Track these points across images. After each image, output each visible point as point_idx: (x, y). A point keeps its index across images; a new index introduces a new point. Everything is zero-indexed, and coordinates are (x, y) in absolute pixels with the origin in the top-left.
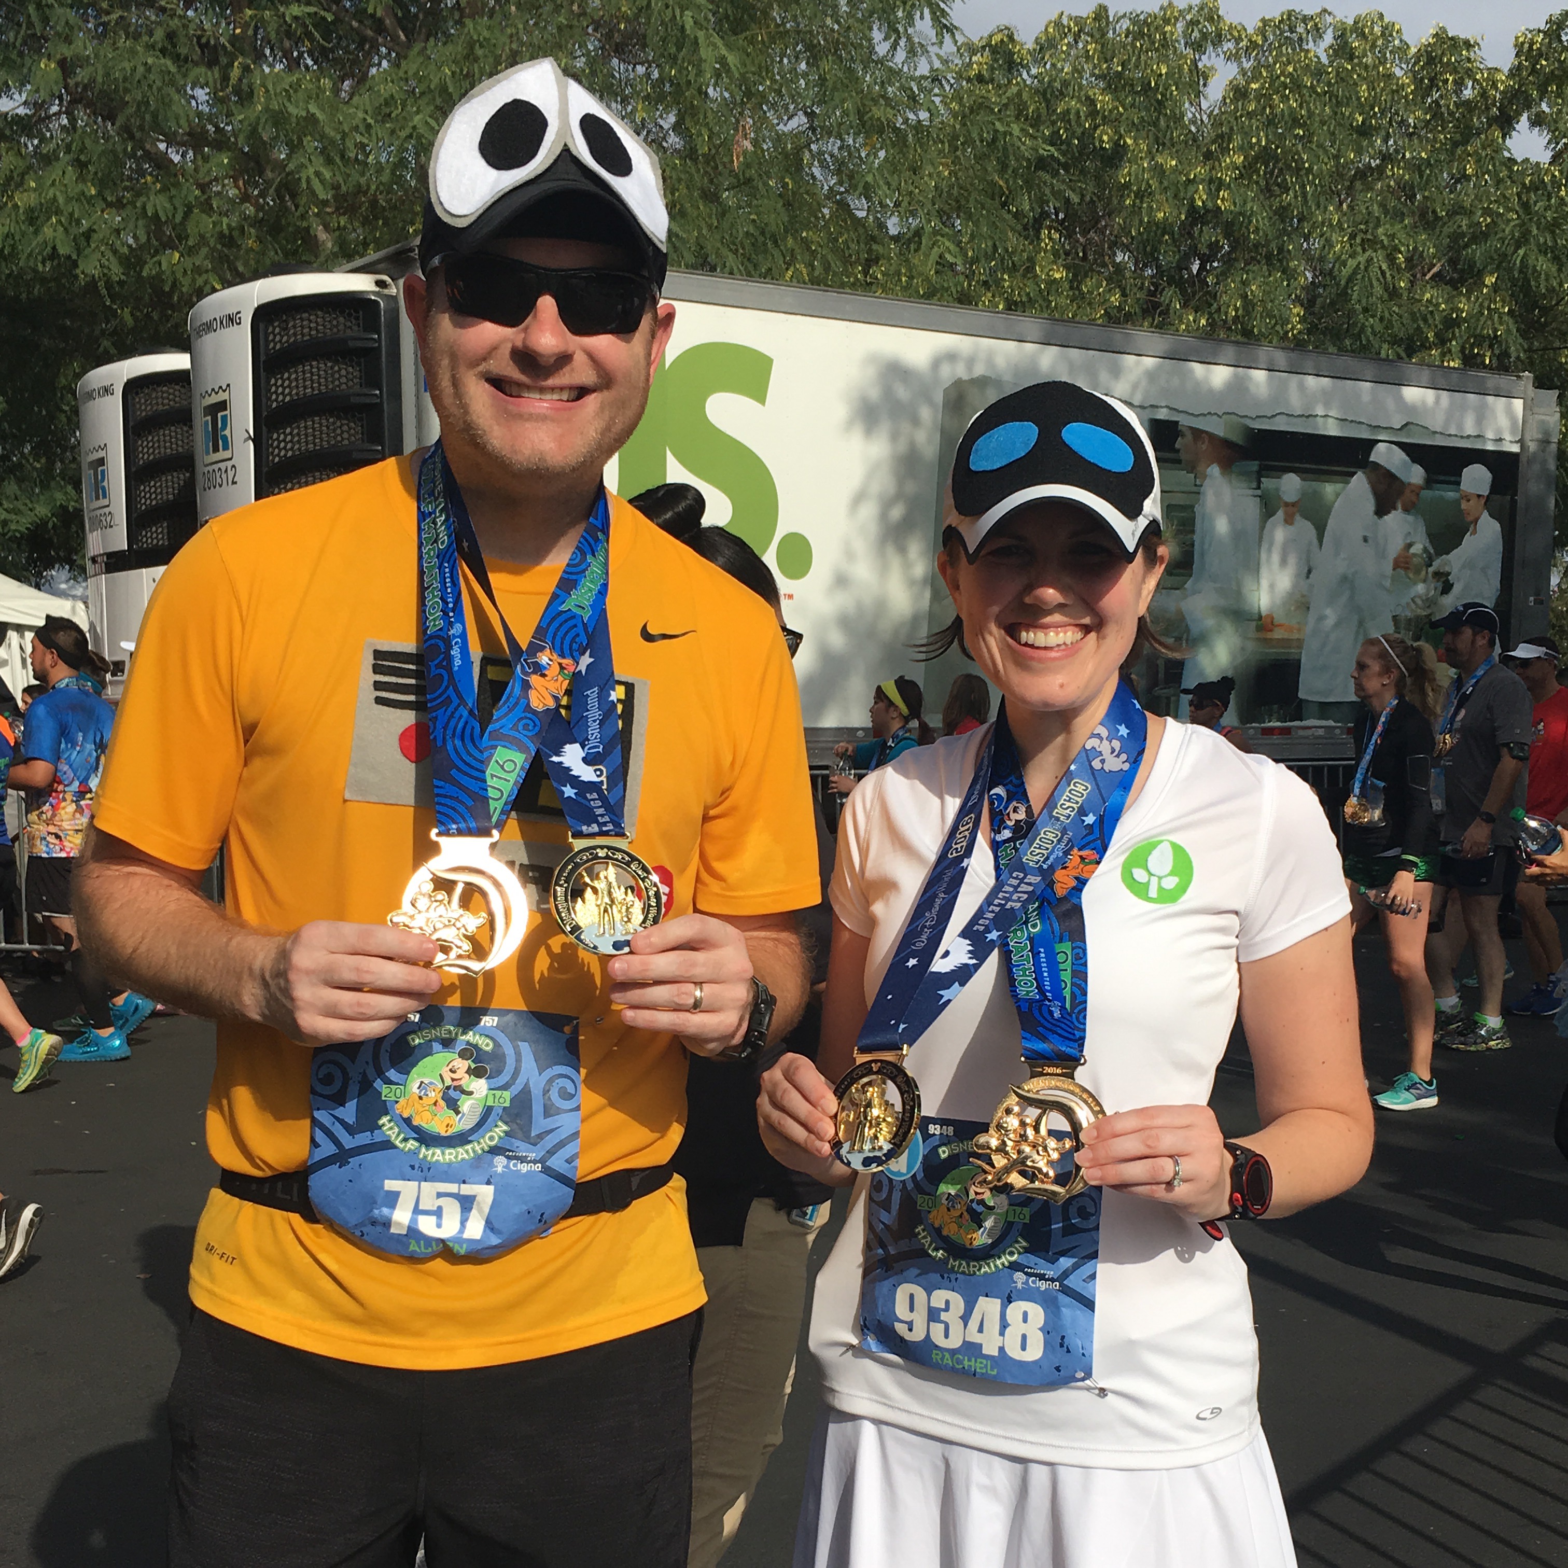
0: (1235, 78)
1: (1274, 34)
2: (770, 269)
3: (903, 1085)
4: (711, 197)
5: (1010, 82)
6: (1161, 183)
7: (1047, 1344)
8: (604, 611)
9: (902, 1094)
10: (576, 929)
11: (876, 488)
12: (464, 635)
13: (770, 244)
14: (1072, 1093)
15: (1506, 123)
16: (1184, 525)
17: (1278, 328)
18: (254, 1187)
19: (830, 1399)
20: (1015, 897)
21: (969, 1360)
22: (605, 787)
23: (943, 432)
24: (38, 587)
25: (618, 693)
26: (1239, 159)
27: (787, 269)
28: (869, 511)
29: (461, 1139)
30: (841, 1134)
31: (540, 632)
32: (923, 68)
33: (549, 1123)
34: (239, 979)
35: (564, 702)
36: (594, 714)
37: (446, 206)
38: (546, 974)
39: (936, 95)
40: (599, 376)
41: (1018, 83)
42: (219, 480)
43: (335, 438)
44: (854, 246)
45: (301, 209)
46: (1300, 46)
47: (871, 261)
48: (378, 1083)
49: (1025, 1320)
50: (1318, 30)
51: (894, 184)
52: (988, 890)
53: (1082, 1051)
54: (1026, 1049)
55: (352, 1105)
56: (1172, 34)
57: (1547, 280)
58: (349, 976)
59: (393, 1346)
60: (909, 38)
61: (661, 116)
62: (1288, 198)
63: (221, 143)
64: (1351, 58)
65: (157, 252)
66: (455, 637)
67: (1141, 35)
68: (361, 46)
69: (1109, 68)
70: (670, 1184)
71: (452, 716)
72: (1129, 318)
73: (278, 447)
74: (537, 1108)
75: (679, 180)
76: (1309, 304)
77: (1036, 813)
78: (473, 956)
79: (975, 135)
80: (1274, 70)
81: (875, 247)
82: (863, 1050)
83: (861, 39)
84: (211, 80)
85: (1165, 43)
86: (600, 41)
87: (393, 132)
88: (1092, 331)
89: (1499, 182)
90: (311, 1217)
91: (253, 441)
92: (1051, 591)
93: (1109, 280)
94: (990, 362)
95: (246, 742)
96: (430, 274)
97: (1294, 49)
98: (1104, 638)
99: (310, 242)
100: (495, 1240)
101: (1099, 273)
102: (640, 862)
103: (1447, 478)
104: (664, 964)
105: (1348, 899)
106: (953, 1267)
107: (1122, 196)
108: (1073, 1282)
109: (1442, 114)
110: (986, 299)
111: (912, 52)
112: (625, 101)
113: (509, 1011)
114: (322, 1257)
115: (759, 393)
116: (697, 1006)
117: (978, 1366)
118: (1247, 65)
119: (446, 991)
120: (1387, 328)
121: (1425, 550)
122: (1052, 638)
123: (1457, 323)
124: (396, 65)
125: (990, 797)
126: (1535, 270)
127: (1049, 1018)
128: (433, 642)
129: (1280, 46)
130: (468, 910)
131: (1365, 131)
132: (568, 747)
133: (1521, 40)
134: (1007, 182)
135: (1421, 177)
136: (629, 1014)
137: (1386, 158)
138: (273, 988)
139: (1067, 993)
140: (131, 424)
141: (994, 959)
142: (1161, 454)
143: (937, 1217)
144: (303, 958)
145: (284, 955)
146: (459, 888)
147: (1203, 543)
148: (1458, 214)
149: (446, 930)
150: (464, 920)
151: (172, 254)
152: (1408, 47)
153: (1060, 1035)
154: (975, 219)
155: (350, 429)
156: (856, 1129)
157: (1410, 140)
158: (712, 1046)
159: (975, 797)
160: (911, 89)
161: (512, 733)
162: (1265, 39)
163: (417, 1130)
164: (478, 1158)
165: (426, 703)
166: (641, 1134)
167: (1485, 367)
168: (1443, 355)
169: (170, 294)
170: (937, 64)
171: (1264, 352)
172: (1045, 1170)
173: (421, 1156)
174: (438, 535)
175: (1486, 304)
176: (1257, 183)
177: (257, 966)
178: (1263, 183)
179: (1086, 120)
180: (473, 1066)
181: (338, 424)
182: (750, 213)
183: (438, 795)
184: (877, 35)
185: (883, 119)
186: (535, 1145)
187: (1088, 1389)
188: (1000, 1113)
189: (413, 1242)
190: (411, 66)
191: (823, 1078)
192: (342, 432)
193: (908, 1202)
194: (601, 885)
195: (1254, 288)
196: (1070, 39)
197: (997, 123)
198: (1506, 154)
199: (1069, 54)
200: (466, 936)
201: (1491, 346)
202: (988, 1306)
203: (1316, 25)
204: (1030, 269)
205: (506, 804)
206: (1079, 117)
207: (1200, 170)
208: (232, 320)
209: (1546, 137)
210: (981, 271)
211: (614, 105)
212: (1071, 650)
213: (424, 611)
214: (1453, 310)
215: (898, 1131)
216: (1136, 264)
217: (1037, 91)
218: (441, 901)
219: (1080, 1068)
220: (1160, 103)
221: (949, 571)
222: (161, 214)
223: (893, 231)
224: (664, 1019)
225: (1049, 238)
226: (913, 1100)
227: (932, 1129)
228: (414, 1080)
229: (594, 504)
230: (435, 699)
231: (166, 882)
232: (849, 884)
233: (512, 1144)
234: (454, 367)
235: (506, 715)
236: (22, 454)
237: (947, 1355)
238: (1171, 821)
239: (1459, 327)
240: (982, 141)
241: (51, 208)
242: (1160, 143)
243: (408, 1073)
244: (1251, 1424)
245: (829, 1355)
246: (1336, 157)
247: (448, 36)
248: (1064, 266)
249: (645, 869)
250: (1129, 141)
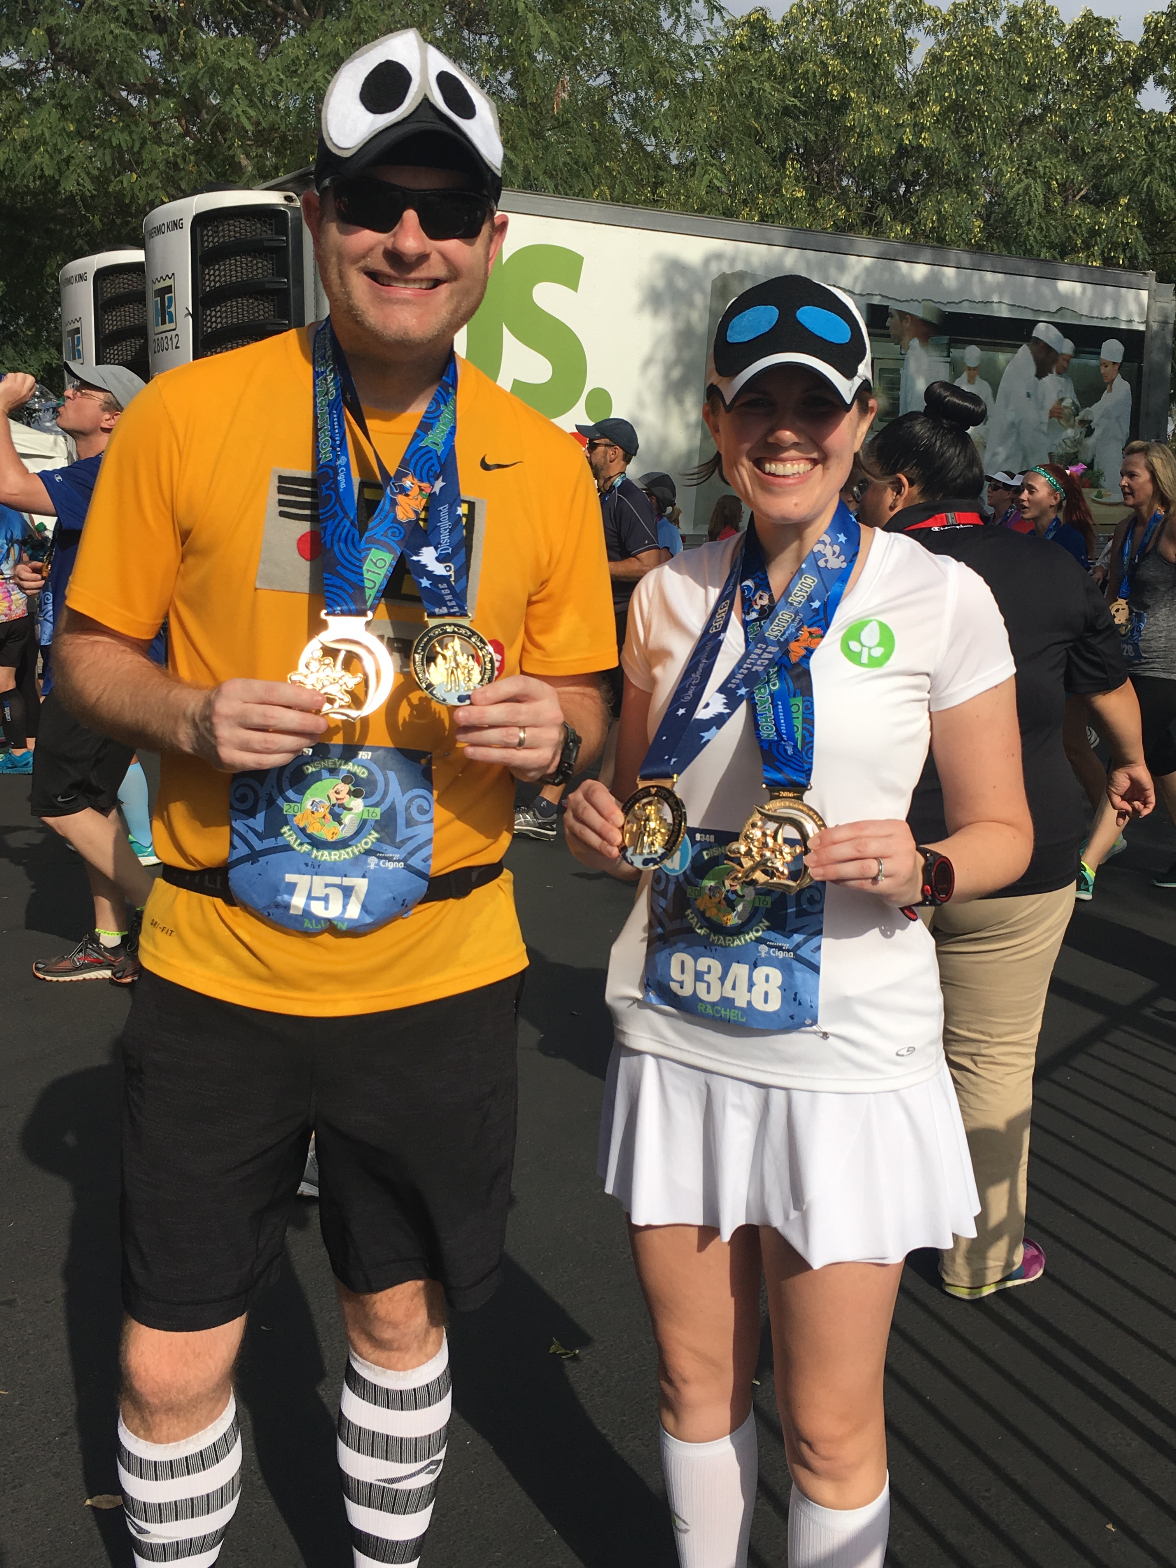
0: (933, 47)
1: (963, 15)
2: (582, 190)
3: (673, 805)
4: (537, 135)
5: (763, 50)
6: (877, 125)
7: (784, 998)
8: (453, 446)
9: (673, 811)
10: (429, 686)
11: (660, 355)
12: (347, 465)
13: (582, 172)
14: (802, 811)
15: (1137, 83)
16: (893, 384)
17: (964, 236)
18: (187, 878)
19: (621, 1039)
20: (759, 663)
21: (725, 1010)
22: (452, 579)
23: (711, 311)
24: (28, 425)
25: (463, 510)
26: (936, 109)
27: (595, 190)
28: (655, 372)
29: (343, 844)
30: (626, 841)
31: (405, 463)
32: (698, 39)
33: (409, 832)
34: (176, 722)
35: (422, 516)
36: (445, 524)
37: (335, 141)
38: (407, 719)
39: (708, 60)
40: (449, 271)
41: (769, 51)
42: (166, 345)
43: (253, 314)
44: (645, 173)
45: (228, 143)
46: (982, 24)
47: (657, 184)
48: (280, 801)
49: (767, 980)
50: (995, 11)
51: (675, 128)
52: (739, 656)
53: (809, 779)
54: (766, 778)
55: (261, 816)
56: (886, 14)
57: (1167, 201)
58: (257, 720)
59: (292, 999)
60: (687, 16)
61: (500, 74)
62: (972, 138)
63: (168, 92)
64: (1020, 33)
65: (119, 173)
66: (341, 466)
67: (862, 15)
68: (274, 19)
69: (837, 40)
70: (501, 877)
71: (338, 526)
72: (851, 228)
73: (210, 321)
74: (401, 821)
75: (512, 122)
76: (986, 219)
77: (776, 601)
78: (352, 705)
79: (737, 90)
80: (962, 42)
81: (661, 173)
82: (644, 778)
83: (651, 17)
84: (161, 44)
85: (880, 21)
86: (454, 17)
87: (299, 85)
88: (823, 238)
89: (1131, 127)
90: (230, 900)
91: (192, 316)
92: (788, 433)
93: (837, 199)
94: (747, 262)
95: (183, 543)
96: (323, 191)
97: (977, 26)
98: (828, 469)
99: (237, 168)
100: (368, 920)
101: (830, 194)
102: (479, 636)
103: (1091, 350)
104: (497, 713)
105: (1013, 664)
106: (713, 941)
107: (848, 136)
108: (804, 952)
109: (1089, 75)
110: (745, 212)
111: (689, 27)
112: (472, 64)
113: (379, 748)
114: (239, 932)
115: (572, 282)
116: (521, 744)
117: (732, 1015)
118: (941, 38)
119: (331, 731)
120: (1046, 237)
121: (1074, 403)
122: (788, 468)
123: (1098, 233)
124: (302, 34)
125: (742, 587)
126: (1157, 194)
127: (783, 754)
128: (324, 470)
129: (967, 23)
130: (349, 671)
131: (1031, 88)
132: (425, 550)
133: (1149, 20)
134: (761, 126)
135: (1072, 122)
136: (470, 751)
137: (1046, 108)
138: (202, 729)
139: (798, 736)
140: (100, 302)
141: (743, 708)
142: (871, 330)
143: (702, 903)
144: (224, 706)
145: (209, 704)
146: (342, 655)
147: (906, 397)
148: (1099, 150)
149: (332, 686)
150: (345, 679)
151: (131, 175)
152: (1064, 25)
153: (791, 768)
154: (736, 152)
155: (265, 307)
156: (637, 838)
157: (1064, 95)
158: (532, 774)
159: (730, 587)
160: (689, 55)
161: (383, 538)
162: (956, 18)
163: (310, 836)
164: (356, 859)
165: (318, 516)
166: (480, 840)
167: (1119, 266)
168: (1088, 257)
169: (129, 206)
170: (709, 37)
171: (953, 254)
172: (781, 869)
173: (313, 856)
174: (328, 389)
175: (1120, 219)
176: (949, 127)
177: (189, 711)
178: (953, 127)
179: (820, 79)
180: (353, 789)
181: (256, 304)
182: (567, 148)
183: (327, 585)
184: (663, 14)
185: (668, 78)
186: (399, 848)
187: (815, 1033)
188: (748, 826)
189: (307, 921)
190: (313, 36)
191: (614, 799)
192: (259, 310)
193: (680, 890)
194: (448, 653)
195: (946, 206)
196: (809, 17)
197: (754, 82)
198: (1137, 106)
199: (808, 29)
200: (347, 692)
201: (1124, 251)
202: (740, 970)
203: (994, 7)
204: (778, 191)
205: (378, 591)
206: (815, 76)
207: (907, 117)
208: (176, 225)
209: (1167, 93)
210: (742, 191)
211: (464, 65)
212: (803, 478)
213: (318, 447)
214: (1096, 224)
215: (669, 839)
216: (857, 187)
217: (784, 57)
218: (328, 665)
219: (807, 793)
220: (875, 65)
221: (711, 418)
222: (123, 144)
223: (674, 162)
224: (496, 754)
225: (792, 167)
226: (681, 816)
227: (698, 837)
228: (308, 799)
229: (446, 367)
230: (325, 513)
231: (122, 648)
232: (636, 653)
233: (381, 848)
234: (340, 263)
235: (379, 524)
236: (17, 324)
237: (709, 1007)
238: (876, 606)
239: (1100, 236)
240: (742, 94)
241: (40, 140)
242: (876, 96)
243: (303, 794)
244: (937, 1059)
245: (620, 1006)
246: (1009, 108)
247: (340, 13)
248: (803, 188)
249: (482, 641)
250: (852, 95)
